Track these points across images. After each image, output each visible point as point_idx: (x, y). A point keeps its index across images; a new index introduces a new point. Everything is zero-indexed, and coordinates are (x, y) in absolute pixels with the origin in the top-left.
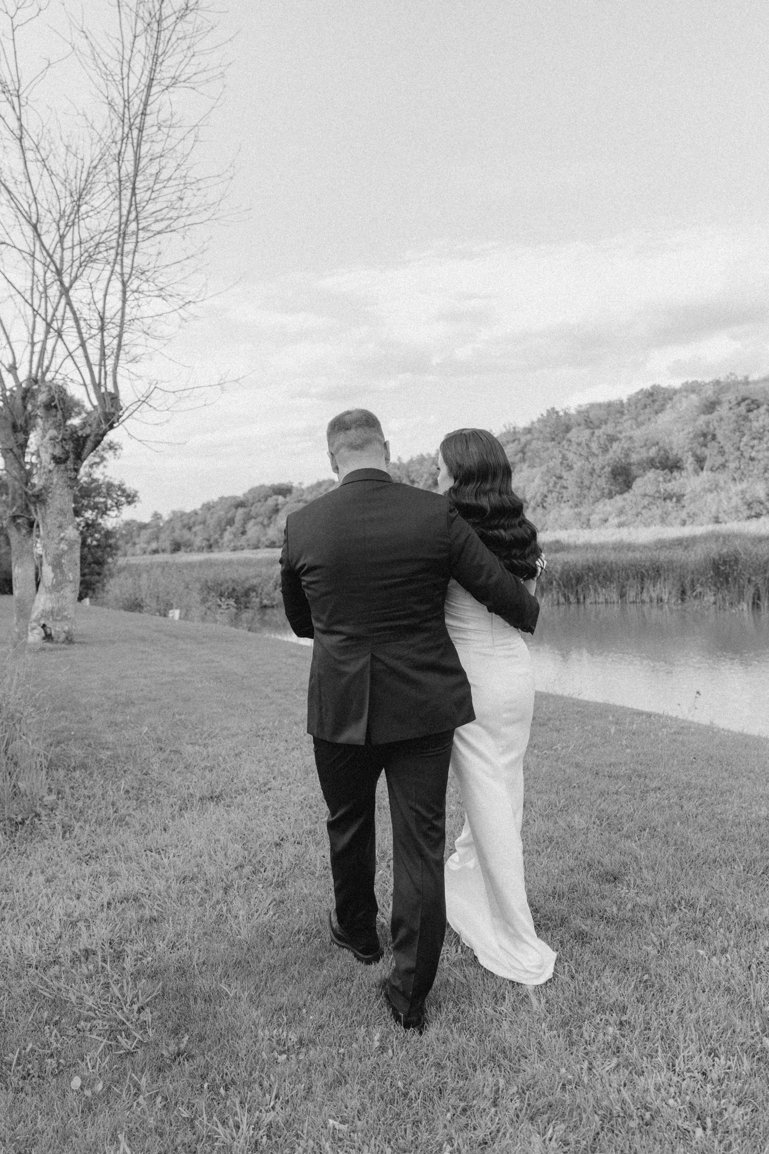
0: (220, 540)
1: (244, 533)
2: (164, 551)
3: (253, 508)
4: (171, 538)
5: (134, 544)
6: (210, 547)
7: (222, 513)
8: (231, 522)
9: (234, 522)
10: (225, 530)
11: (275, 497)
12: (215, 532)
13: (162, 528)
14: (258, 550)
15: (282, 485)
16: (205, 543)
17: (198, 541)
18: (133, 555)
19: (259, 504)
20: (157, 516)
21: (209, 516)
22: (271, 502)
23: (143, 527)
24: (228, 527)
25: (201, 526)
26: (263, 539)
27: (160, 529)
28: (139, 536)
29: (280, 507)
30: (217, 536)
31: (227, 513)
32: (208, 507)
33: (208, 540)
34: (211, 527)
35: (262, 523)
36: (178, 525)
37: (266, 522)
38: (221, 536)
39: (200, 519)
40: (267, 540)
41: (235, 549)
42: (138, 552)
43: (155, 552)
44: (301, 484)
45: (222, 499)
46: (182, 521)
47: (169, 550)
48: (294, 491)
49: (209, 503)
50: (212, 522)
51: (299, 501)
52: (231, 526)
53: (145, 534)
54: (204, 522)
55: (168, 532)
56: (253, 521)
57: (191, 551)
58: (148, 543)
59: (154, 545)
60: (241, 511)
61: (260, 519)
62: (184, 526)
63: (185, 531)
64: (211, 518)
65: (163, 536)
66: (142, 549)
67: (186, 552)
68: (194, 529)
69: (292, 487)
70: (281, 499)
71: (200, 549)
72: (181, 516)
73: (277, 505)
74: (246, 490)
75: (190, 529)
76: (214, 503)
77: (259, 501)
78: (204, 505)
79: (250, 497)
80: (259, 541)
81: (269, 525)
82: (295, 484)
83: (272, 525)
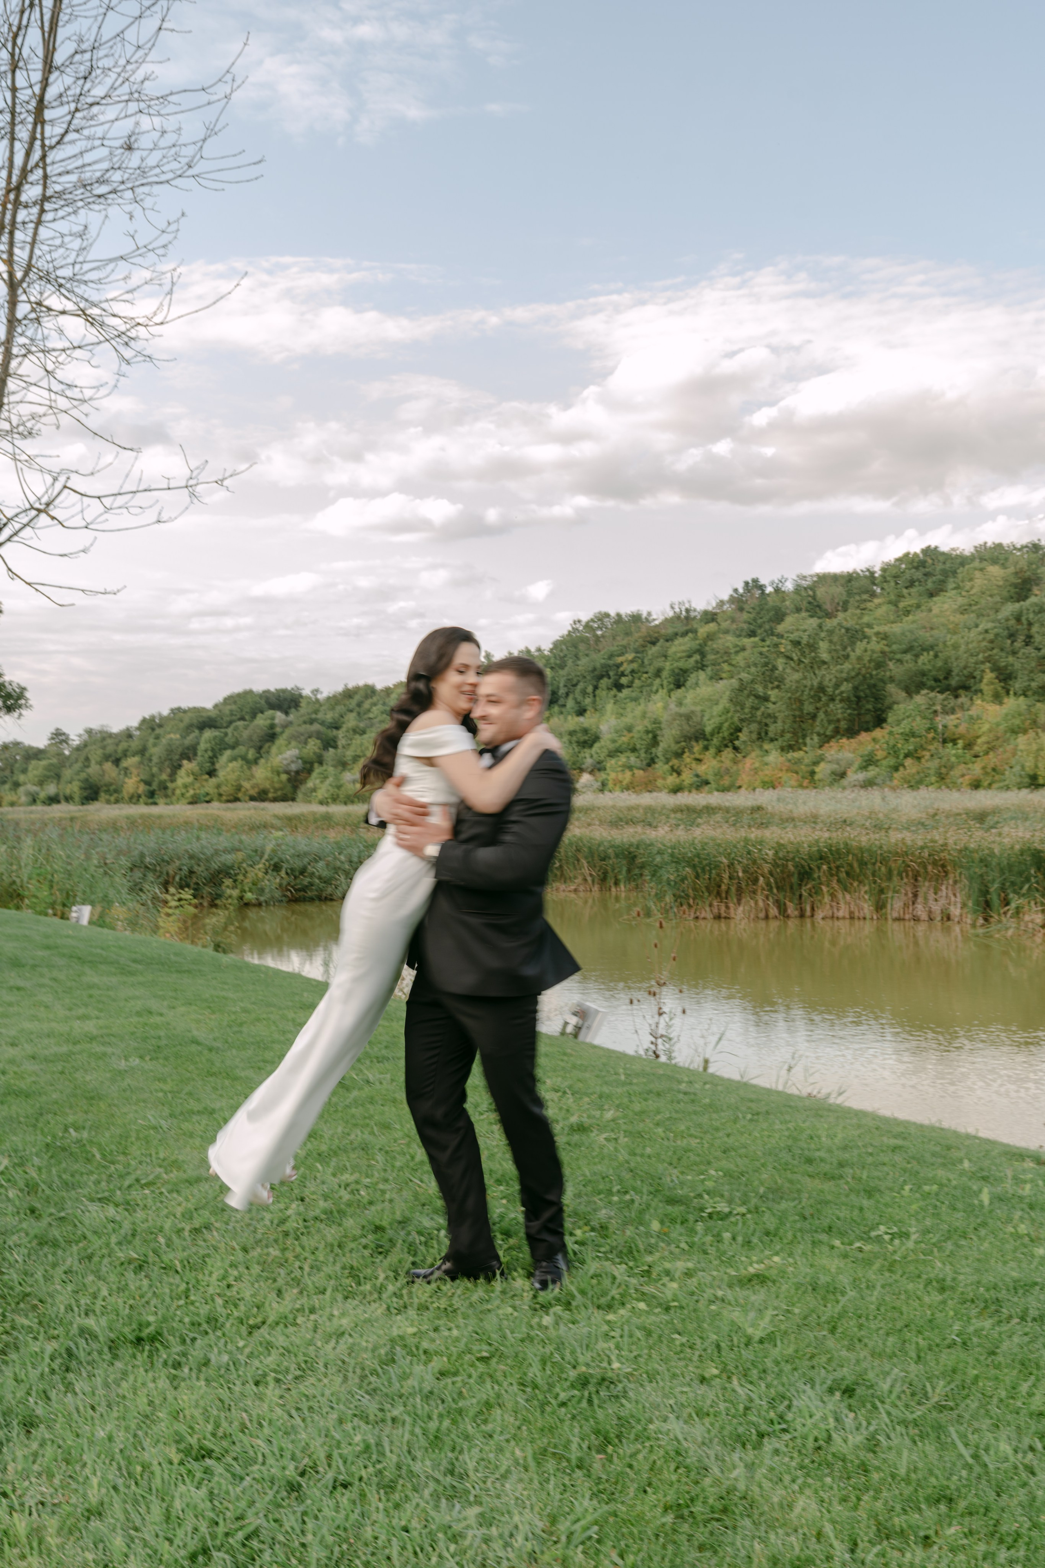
0: (169, 784)
1: (212, 773)
2: (68, 799)
3: (230, 731)
4: (83, 775)
5: (16, 785)
6: (152, 794)
7: (175, 736)
8: (189, 753)
9: (195, 754)
10: (180, 766)
11: (271, 712)
12: (161, 770)
13: (68, 758)
14: (238, 804)
15: (284, 691)
16: (142, 788)
17: (131, 784)
18: (12, 804)
19: (241, 723)
20: (59, 737)
21: (151, 741)
22: (261, 721)
23: (34, 754)
24: (185, 762)
25: (136, 759)
26: (246, 785)
27: (63, 762)
28: (24, 771)
29: (278, 730)
30: (164, 777)
31: (183, 737)
32: (151, 725)
33: (148, 783)
34: (155, 759)
35: (244, 758)
36: (96, 754)
37: (251, 754)
38: (173, 777)
39: (135, 744)
40: (253, 787)
41: (194, 801)
42: (23, 799)
43: (53, 800)
44: (316, 691)
45: (177, 712)
46: (104, 748)
47: (77, 798)
48: (303, 704)
49: (153, 718)
50: (156, 752)
51: (312, 722)
52: (189, 759)
53: (36, 768)
54: (142, 751)
55: (78, 766)
56: (228, 753)
57: (117, 801)
58: (41, 783)
59: (51, 789)
60: (208, 734)
61: (241, 749)
62: (107, 758)
63: (108, 766)
64: (155, 745)
65: (67, 773)
66: (28, 793)
67: (108, 802)
68: (125, 763)
69: (301, 696)
70: (279, 716)
71: (134, 799)
72: (103, 739)
73: (272, 726)
74: (220, 698)
75: (117, 762)
76: (161, 718)
77: (242, 719)
78: (144, 721)
79: (227, 710)
80: (239, 788)
81: (256, 762)
82: (307, 692)
83: (262, 761)
